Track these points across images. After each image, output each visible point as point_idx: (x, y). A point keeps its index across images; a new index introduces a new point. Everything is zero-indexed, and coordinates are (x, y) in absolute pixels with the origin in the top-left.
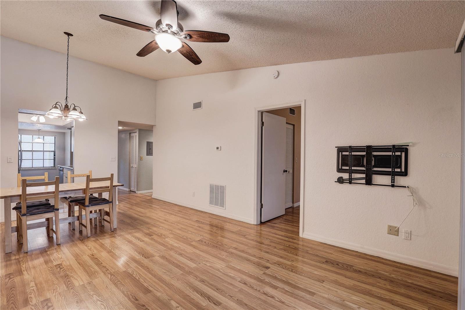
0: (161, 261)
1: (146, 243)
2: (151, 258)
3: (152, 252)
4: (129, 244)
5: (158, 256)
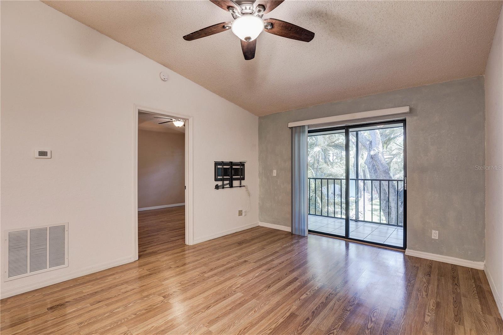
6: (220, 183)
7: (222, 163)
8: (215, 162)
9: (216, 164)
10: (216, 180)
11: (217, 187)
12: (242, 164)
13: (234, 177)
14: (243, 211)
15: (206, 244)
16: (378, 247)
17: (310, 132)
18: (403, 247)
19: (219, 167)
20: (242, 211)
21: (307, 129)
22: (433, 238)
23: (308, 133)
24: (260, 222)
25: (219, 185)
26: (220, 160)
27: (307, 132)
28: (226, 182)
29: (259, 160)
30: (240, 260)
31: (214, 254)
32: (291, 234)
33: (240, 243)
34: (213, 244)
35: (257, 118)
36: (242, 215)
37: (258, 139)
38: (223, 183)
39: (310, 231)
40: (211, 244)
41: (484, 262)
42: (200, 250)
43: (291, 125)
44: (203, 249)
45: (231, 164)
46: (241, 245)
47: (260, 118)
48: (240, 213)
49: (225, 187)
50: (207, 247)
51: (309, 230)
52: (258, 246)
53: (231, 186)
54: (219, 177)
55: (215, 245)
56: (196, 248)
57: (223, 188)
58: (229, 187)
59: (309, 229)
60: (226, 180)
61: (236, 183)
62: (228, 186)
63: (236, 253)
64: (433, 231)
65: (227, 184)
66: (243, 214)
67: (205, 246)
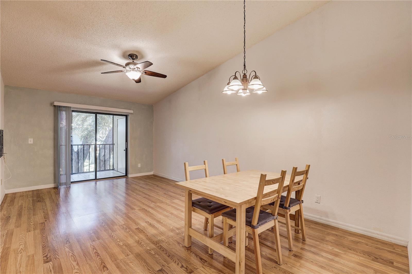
0: (135, 207)
1: (144, 220)
2: (141, 208)
3: (140, 212)
4: (159, 220)
5: (135, 209)
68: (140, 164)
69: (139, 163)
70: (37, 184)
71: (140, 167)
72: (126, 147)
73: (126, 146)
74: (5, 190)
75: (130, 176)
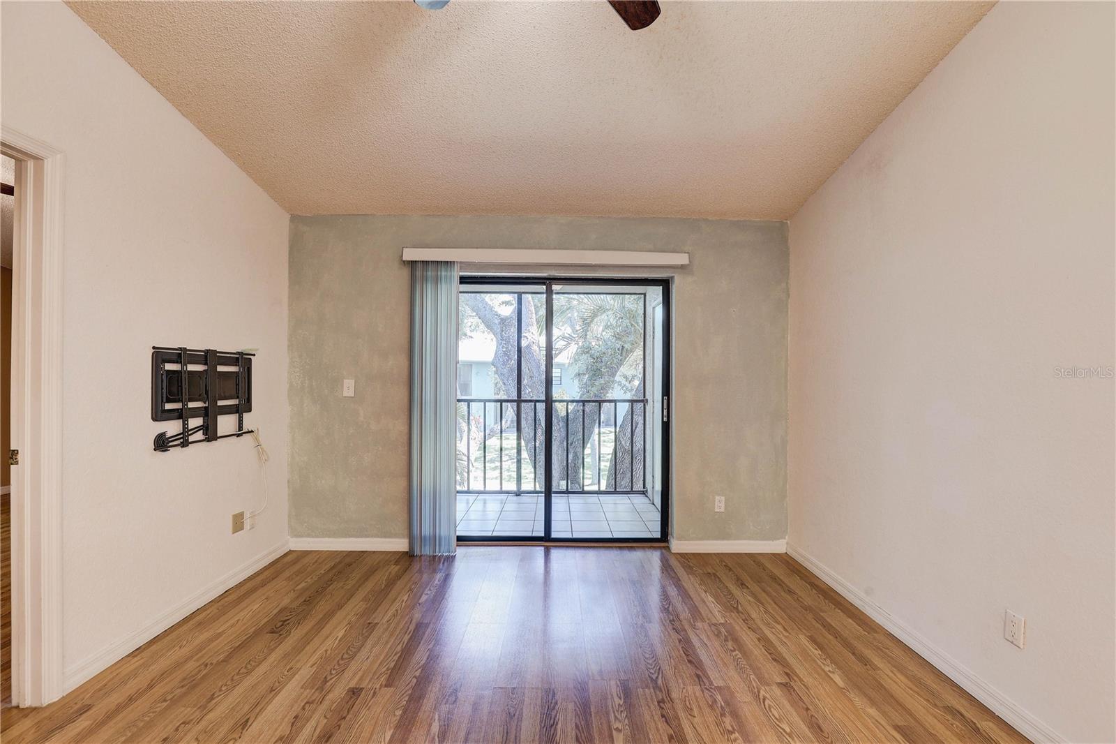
6: (172, 428)
7: (181, 355)
8: (154, 348)
9: (160, 356)
10: (159, 414)
11: (162, 443)
12: (243, 360)
13: (220, 403)
14: (247, 515)
15: (134, 674)
16: (616, 547)
17: (464, 280)
18: (659, 537)
19: (169, 367)
20: (242, 514)
21: (457, 273)
22: (717, 510)
23: (461, 283)
24: (295, 539)
25: (169, 435)
26: (172, 342)
27: (457, 280)
28: (195, 422)
29: (290, 346)
30: (330, 696)
31: (204, 708)
32: (409, 556)
33: (278, 627)
34: (164, 663)
35: (288, 217)
36: (242, 529)
37: (287, 283)
38: (185, 425)
39: (460, 539)
40: (155, 669)
41: (785, 538)
42: (119, 708)
43: (411, 254)
44: (131, 700)
45: (209, 357)
46: (283, 632)
47: (294, 218)
48: (238, 523)
49: (191, 439)
50: (151, 687)
51: (458, 537)
52: (345, 622)
53: (210, 434)
54: (168, 406)
55: (178, 665)
56: (87, 708)
57: (185, 444)
58: (202, 437)
59: (457, 534)
60: (195, 413)
61: (226, 423)
62: (199, 435)
63: (292, 672)
64: (717, 498)
65: (197, 429)
66: (247, 525)
67: (132, 687)
68: (723, 498)
69: (719, 495)
70: (362, 533)
71: (722, 510)
72: (665, 419)
73: (665, 411)
74: (289, 537)
75: (677, 545)
